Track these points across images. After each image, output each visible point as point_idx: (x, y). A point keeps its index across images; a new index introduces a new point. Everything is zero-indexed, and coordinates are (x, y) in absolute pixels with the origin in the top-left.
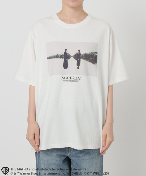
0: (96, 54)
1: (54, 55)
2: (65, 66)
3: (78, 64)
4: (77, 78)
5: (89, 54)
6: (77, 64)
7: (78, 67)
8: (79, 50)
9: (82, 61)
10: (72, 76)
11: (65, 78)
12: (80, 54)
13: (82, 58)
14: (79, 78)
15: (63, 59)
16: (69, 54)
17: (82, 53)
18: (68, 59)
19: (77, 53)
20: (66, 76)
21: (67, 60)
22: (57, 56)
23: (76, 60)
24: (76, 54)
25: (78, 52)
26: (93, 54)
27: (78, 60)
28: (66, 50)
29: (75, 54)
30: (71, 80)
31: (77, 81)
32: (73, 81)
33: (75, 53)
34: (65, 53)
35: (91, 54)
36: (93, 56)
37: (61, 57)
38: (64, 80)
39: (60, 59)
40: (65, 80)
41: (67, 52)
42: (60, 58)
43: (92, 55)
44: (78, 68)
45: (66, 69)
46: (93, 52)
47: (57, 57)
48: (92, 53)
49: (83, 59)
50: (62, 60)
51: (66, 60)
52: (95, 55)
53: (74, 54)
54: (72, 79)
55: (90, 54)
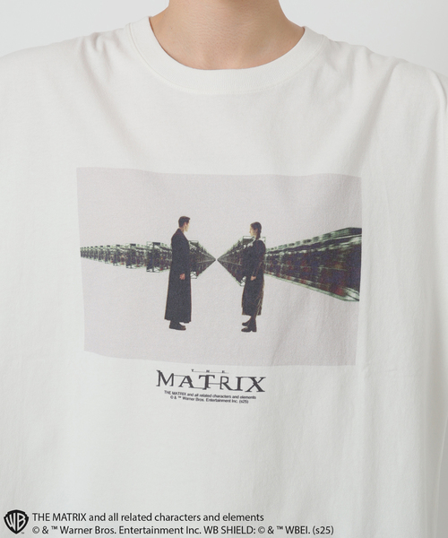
0: (355, 240)
1: (113, 244)
2: (178, 310)
3: (252, 304)
4: (247, 384)
5: (313, 246)
6: (244, 304)
7: (247, 318)
8: (256, 227)
9: (273, 285)
10: (215, 369)
11: (178, 381)
12: (259, 245)
13: (270, 270)
14: (255, 384)
15: (166, 273)
16: (197, 245)
17: (273, 240)
18: (193, 275)
19: (246, 241)
20: (181, 370)
21: (188, 279)
22: (134, 252)
23: (239, 279)
24: (239, 246)
25: (248, 233)
26: (336, 242)
27: (248, 282)
28: (184, 221)
29: (234, 249)
30: (207, 392)
31: (245, 400)
32: (218, 399)
33: (235, 242)
34: (179, 238)
35: (327, 244)
36: (338, 252)
37: (153, 259)
38: (168, 388)
39: (150, 274)
40: (176, 388)
41: (191, 234)
42: (150, 266)
43: (331, 247)
44: (250, 327)
45: (183, 328)
46: (332, 229)
47: (131, 257)
48: (331, 240)
49: (277, 275)
50: (161, 278)
51: (183, 276)
52: (344, 245)
53: (229, 247)
54: (214, 389)
55: (319, 245)
